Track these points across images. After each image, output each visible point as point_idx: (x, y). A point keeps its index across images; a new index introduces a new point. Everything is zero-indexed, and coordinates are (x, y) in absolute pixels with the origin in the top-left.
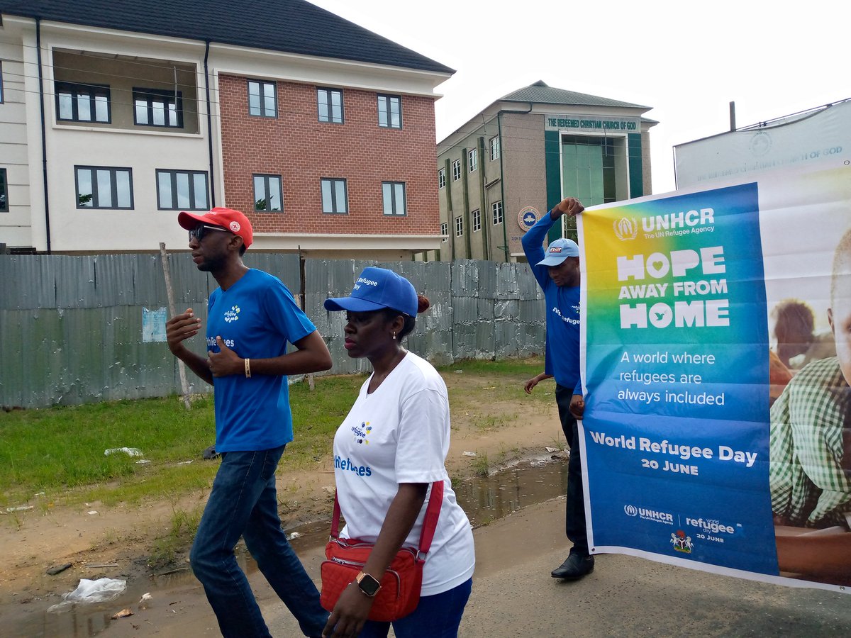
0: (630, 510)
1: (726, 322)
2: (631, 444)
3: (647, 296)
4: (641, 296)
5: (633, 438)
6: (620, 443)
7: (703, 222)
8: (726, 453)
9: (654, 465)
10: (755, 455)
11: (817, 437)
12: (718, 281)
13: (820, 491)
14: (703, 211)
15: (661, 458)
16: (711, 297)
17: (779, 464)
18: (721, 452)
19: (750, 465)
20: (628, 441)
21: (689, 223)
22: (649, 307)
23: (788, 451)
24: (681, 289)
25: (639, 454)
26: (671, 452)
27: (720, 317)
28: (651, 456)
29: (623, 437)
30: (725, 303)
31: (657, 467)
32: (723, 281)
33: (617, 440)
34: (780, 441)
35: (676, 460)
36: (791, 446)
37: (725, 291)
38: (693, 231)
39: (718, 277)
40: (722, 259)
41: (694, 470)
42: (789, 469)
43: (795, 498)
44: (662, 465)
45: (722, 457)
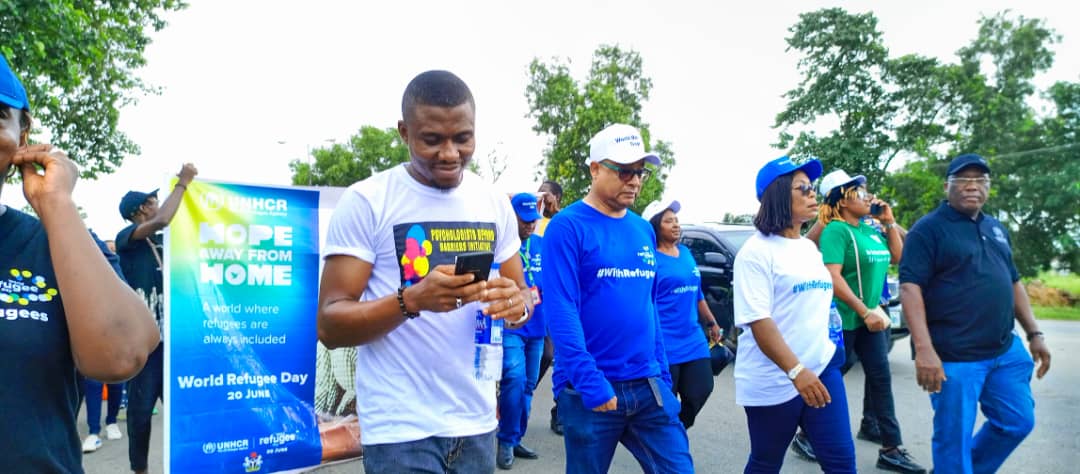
0: (209, 447)
1: (288, 283)
2: (219, 381)
3: (225, 258)
4: (220, 258)
5: (222, 376)
6: (209, 383)
7: (279, 209)
8: (286, 377)
9: (238, 395)
10: (306, 376)
11: (346, 358)
12: (286, 251)
13: (344, 392)
14: (279, 201)
15: (244, 388)
16: (278, 263)
17: (321, 380)
18: (283, 377)
19: (303, 383)
20: (217, 379)
21: (267, 207)
22: (225, 267)
23: (328, 370)
24: (255, 255)
25: (227, 388)
26: (252, 382)
27: (285, 278)
28: (235, 388)
29: (212, 376)
30: (289, 268)
31: (241, 396)
32: (289, 253)
33: (206, 380)
34: (323, 365)
35: (255, 387)
36: (330, 366)
37: (290, 259)
38: (271, 213)
39: (286, 249)
40: (290, 236)
41: (267, 394)
42: (328, 381)
43: (329, 400)
44: (245, 394)
45: (283, 380)
